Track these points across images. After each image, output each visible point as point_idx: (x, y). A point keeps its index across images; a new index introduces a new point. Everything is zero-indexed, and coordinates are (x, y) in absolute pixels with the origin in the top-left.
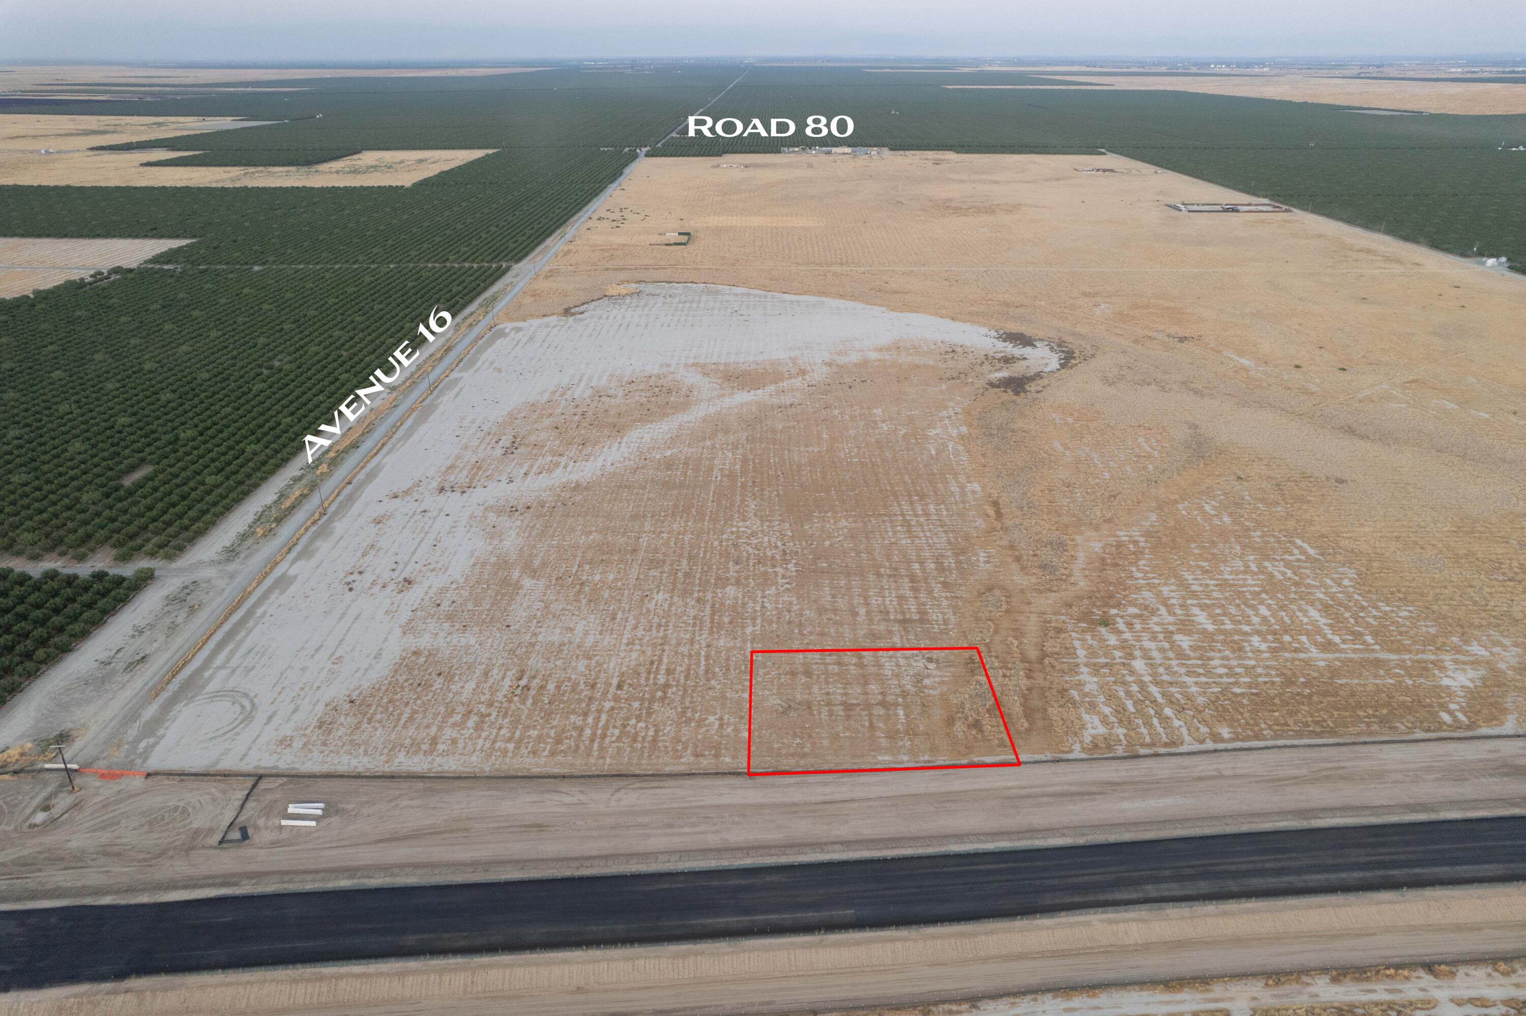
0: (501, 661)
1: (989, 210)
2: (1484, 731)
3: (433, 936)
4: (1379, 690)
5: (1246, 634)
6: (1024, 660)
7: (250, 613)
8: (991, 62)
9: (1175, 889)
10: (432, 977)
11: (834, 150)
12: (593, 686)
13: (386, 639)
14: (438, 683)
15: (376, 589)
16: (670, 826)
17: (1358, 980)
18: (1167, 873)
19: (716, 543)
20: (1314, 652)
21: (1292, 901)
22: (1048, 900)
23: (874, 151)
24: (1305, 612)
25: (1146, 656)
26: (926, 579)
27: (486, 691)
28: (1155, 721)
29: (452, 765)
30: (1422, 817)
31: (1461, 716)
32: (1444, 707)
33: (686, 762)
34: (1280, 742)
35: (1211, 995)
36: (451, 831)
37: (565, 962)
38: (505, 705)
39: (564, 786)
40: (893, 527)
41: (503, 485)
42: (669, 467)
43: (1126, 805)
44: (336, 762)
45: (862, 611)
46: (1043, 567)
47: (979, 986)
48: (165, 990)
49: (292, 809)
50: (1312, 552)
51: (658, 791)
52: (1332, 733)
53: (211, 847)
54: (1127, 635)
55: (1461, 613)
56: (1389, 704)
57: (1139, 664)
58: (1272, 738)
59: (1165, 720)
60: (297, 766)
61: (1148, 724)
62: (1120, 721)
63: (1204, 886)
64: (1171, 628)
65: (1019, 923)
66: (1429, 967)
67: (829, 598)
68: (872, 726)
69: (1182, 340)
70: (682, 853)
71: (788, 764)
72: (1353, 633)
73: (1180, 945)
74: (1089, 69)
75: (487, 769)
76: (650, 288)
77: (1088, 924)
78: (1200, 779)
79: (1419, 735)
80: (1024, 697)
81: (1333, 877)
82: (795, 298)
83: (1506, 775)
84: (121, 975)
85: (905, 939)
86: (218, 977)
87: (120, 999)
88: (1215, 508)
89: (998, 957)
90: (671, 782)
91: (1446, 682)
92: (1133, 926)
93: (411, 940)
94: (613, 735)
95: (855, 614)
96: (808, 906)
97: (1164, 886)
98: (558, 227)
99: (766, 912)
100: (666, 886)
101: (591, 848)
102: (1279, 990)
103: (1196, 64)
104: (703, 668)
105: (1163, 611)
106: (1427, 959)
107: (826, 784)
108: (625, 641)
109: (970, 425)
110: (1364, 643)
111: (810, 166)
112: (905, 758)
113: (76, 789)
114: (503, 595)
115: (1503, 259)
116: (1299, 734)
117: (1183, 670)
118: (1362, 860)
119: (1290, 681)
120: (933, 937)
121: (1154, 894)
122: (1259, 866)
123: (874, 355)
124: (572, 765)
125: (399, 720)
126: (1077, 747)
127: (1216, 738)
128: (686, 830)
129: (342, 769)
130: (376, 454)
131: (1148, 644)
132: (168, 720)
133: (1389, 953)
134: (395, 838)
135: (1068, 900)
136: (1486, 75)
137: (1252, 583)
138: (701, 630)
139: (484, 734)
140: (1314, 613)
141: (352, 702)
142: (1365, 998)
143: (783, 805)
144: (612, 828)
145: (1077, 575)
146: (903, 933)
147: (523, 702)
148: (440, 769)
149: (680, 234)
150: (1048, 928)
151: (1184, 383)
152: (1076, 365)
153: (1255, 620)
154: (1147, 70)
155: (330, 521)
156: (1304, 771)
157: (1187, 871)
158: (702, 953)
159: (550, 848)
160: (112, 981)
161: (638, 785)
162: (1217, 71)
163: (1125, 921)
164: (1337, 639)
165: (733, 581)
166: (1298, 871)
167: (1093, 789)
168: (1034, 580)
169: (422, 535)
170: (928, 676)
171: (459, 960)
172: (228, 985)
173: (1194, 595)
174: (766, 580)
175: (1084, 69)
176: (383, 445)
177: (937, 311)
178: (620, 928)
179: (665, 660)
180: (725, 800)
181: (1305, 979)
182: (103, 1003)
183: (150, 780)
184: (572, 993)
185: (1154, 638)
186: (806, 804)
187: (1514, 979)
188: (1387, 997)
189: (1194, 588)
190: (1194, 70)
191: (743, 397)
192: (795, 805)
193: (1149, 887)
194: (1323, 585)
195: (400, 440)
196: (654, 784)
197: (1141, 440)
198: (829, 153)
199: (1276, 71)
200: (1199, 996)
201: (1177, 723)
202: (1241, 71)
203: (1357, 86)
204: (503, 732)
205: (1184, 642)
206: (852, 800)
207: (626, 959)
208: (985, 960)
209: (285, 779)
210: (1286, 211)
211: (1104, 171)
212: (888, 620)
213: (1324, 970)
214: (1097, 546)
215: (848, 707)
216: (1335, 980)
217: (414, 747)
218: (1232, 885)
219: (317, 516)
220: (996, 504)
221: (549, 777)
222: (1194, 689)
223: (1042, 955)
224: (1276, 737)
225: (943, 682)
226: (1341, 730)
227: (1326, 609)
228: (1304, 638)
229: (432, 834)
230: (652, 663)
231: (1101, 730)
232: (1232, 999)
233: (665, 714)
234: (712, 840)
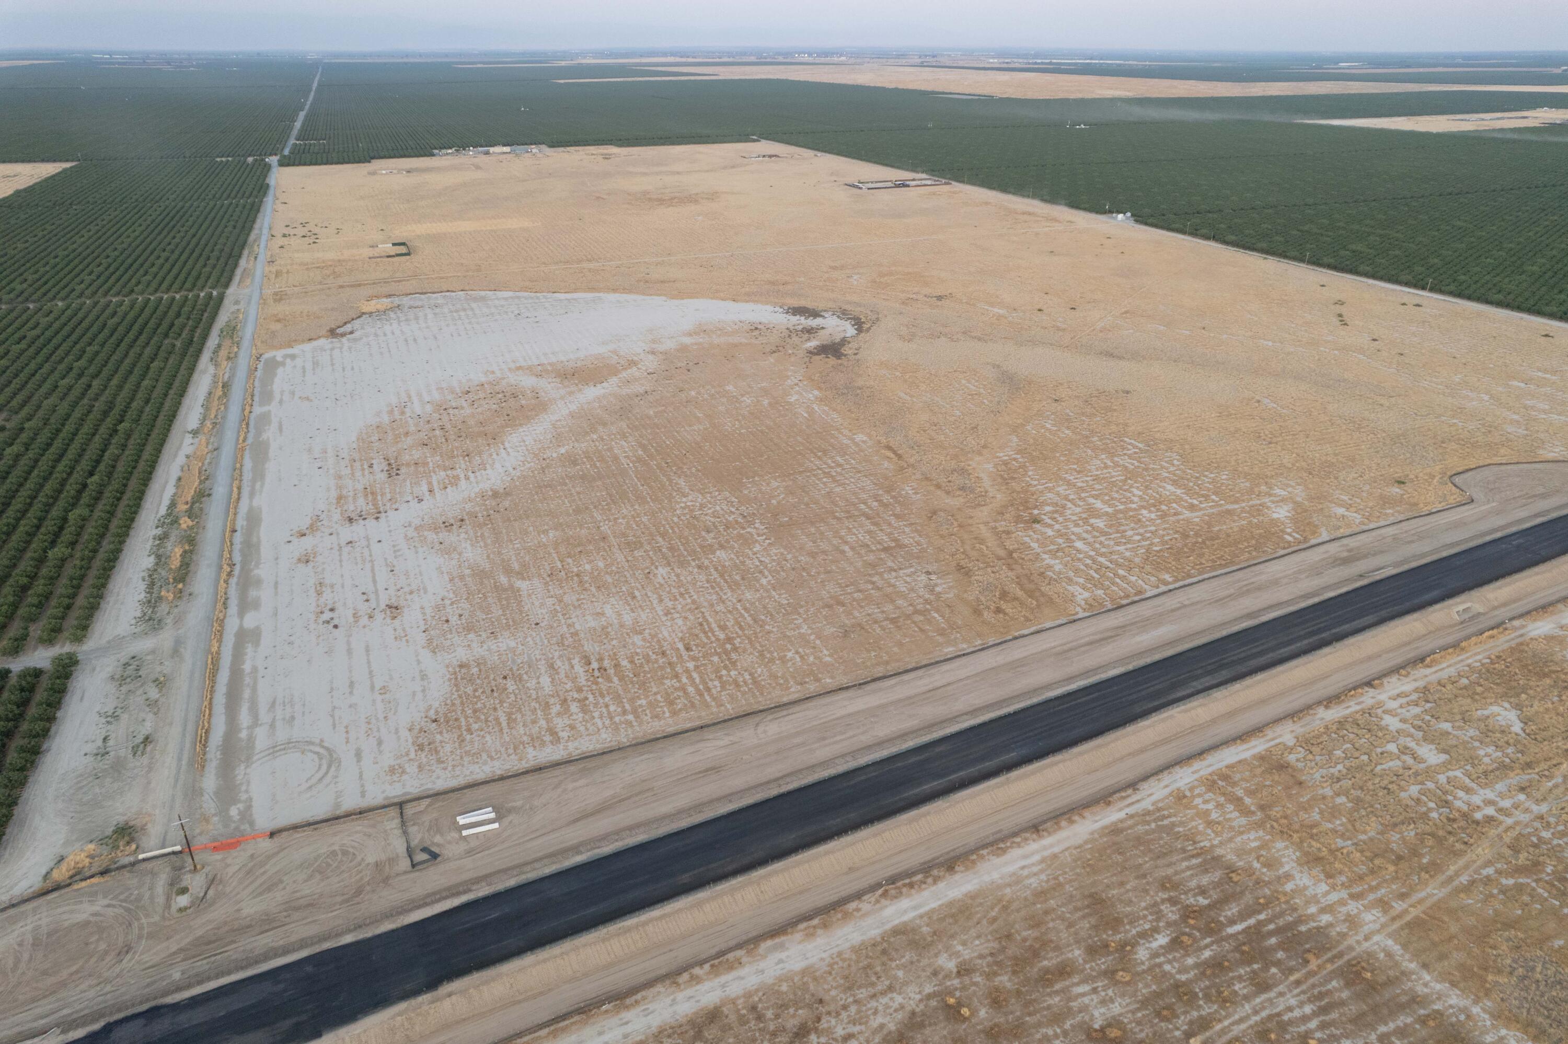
0: (557, 654)
1: (692, 199)
2: (1313, 542)
3: (702, 869)
4: (1242, 530)
5: (1135, 510)
6: (999, 559)
7: (236, 673)
8: (583, 54)
9: (1208, 681)
10: (726, 899)
11: (492, 150)
12: (664, 654)
13: (419, 662)
14: (511, 685)
15: (364, 620)
16: (824, 739)
17: (1339, 703)
18: (1199, 671)
19: (676, 519)
20: (1187, 514)
21: (1280, 668)
22: (1137, 709)
23: (534, 149)
24: (1164, 488)
25: (1080, 538)
26: (878, 514)
27: (565, 680)
28: (1118, 580)
29: (586, 745)
30: (1316, 600)
31: (1297, 536)
32: (1283, 531)
33: (795, 692)
34: (1206, 576)
35: (1268, 737)
36: (637, 795)
37: (827, 853)
38: (594, 687)
39: (707, 734)
40: (819, 479)
41: (413, 503)
42: (575, 463)
43: (1138, 639)
44: (468, 773)
45: (846, 548)
46: (962, 489)
47: (1130, 776)
48: (487, 982)
49: (462, 820)
50: (1140, 445)
51: (790, 717)
52: (1232, 563)
53: (405, 872)
54: (1057, 527)
55: (1256, 470)
56: (1253, 537)
57: (1079, 545)
58: (1200, 574)
59: (1123, 578)
60: (429, 786)
61: (1117, 585)
62: (1095, 586)
63: (1225, 674)
64: (1084, 516)
65: (1130, 729)
66: (1369, 684)
67: (811, 544)
68: (922, 630)
69: (940, 298)
70: (853, 753)
71: (879, 671)
72: (1203, 496)
73: (1231, 714)
74: (684, 60)
75: (625, 740)
76: (406, 301)
77: (1172, 717)
78: (1173, 611)
79: (1282, 552)
80: (1018, 583)
81: (1293, 647)
82: (569, 296)
83: (1340, 565)
84: (432, 985)
85: (1063, 761)
86: (529, 959)
87: (447, 1003)
88: (1053, 425)
89: (1130, 754)
90: (797, 708)
91: (1275, 516)
92: (1199, 710)
93: (685, 878)
94: (715, 687)
95: (843, 552)
96: (983, 759)
97: (1202, 680)
98: (243, 247)
99: (954, 772)
100: (863, 778)
101: (773, 771)
102: (1303, 722)
103: (779, 54)
104: (749, 619)
105: (1069, 505)
106: (1367, 680)
107: (921, 678)
108: (661, 613)
109: (820, 389)
110: (1213, 501)
111: (478, 167)
112: (965, 646)
113: (198, 867)
114: (507, 599)
115: (1129, 214)
116: (1213, 568)
117: (1112, 543)
118: (1302, 633)
119: (1185, 536)
120: (1081, 754)
121: (1200, 687)
122: (1249, 653)
123: (687, 340)
124: (699, 717)
125: (500, 724)
126: (1078, 609)
127: (1166, 583)
128: (838, 738)
129: (480, 776)
130: (239, 499)
131: (1077, 530)
132: (241, 784)
133: (1345, 683)
134: (585, 816)
135: (1151, 705)
136: (1017, 65)
137: (1117, 475)
138: (722, 590)
139: (596, 714)
140: (1169, 487)
141: (435, 721)
142: (1348, 711)
143: (900, 700)
144: (777, 753)
145: (992, 492)
146: (1058, 757)
147: (609, 680)
148: (579, 751)
149: (394, 244)
150: (1149, 727)
151: (964, 333)
152: (869, 328)
153: (1136, 499)
154: (737, 59)
155: (245, 571)
156: (1232, 591)
157: (1209, 668)
158: (929, 813)
159: (738, 782)
160: (426, 993)
161: (770, 717)
162: (801, 60)
163: (1193, 708)
164: (1195, 502)
165: (716, 546)
166: (1272, 649)
167: (1110, 634)
168: (962, 500)
169: (368, 566)
170: (936, 585)
171: (740, 879)
172: (545, 961)
173: (1082, 489)
174: (747, 541)
175: (678, 60)
176: (239, 488)
177: (715, 294)
178: (853, 816)
179: (711, 620)
180: (852, 708)
181: (1311, 712)
182: (432, 1011)
183: (276, 839)
184: (847, 873)
185: (1077, 525)
186: (916, 695)
187: (1411, 677)
188: (1358, 708)
189: (1080, 484)
190: (781, 59)
191: (591, 393)
192: (910, 698)
193: (1194, 683)
194: (1162, 467)
195: (254, 481)
196: (785, 713)
197: (964, 382)
198: (487, 153)
199: (853, 60)
200: (1262, 740)
201: (1133, 579)
202: (823, 60)
203: (926, 73)
204: (612, 708)
205: (1100, 523)
206: (949, 684)
207: (875, 835)
208: (1122, 759)
209: (428, 800)
210: (946, 184)
211: (770, 156)
212: (872, 551)
213: (1319, 703)
214: (990, 467)
215: (893, 621)
216: (1327, 707)
217: (536, 741)
218: (1242, 669)
219: (227, 568)
220: (889, 448)
221: (687, 731)
222: (1128, 554)
223: (1155, 745)
224: (1200, 573)
225: (950, 588)
226: (1237, 560)
227: (1175, 483)
228: (1174, 505)
229: (620, 801)
230: (701, 624)
231: (1086, 595)
232: (1280, 736)
233: (748, 659)
234: (866, 739)
